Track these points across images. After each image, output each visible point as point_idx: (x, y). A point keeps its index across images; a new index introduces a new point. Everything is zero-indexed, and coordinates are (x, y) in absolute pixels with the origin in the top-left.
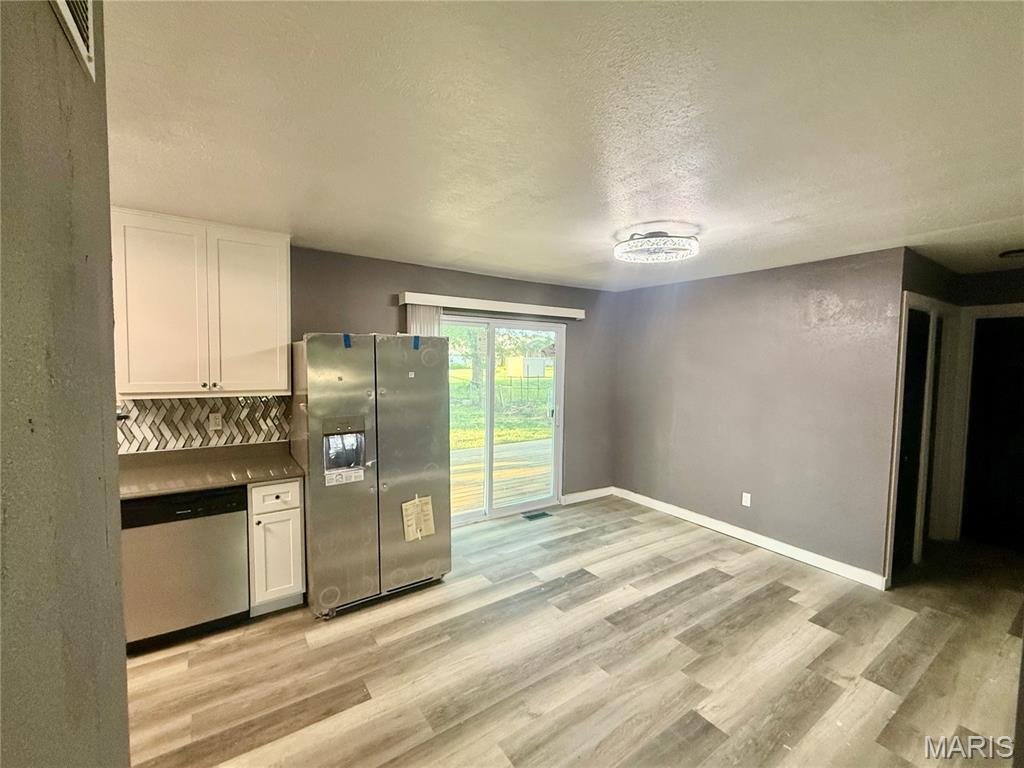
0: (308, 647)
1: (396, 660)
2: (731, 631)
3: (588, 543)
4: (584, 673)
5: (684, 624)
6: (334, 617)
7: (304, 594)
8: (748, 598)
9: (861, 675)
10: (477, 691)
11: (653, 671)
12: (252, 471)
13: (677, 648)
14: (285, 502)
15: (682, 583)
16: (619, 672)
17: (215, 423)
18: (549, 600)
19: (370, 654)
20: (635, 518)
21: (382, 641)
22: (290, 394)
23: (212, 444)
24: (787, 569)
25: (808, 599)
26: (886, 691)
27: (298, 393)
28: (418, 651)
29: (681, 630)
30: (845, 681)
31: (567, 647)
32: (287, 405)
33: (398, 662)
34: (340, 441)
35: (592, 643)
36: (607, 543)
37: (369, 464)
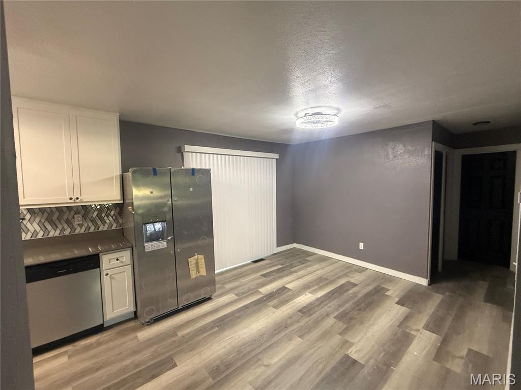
0: (139, 341)
1: (190, 343)
2: (360, 312)
3: (285, 273)
4: (290, 340)
5: (337, 310)
6: (152, 323)
7: (135, 312)
8: (366, 294)
9: (423, 328)
10: (235, 356)
11: (324, 336)
12: (101, 246)
13: (335, 323)
14: (122, 262)
15: (334, 289)
16: (308, 338)
17: (78, 219)
18: (268, 304)
19: (174, 341)
20: (307, 259)
21: (181, 334)
22: (122, 202)
23: (77, 232)
24: (382, 279)
25: (394, 292)
26: (434, 335)
27: (127, 201)
28: (201, 337)
29: (336, 314)
30: (416, 332)
31: (280, 328)
32: (120, 208)
33: (191, 344)
34: (153, 227)
35: (292, 324)
36: (295, 272)
37: (169, 238)
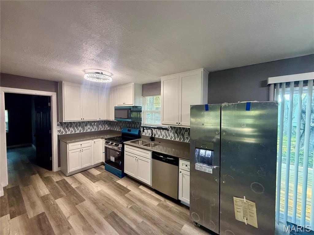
17: (186, 135)
23: (185, 141)
37: (215, 167)
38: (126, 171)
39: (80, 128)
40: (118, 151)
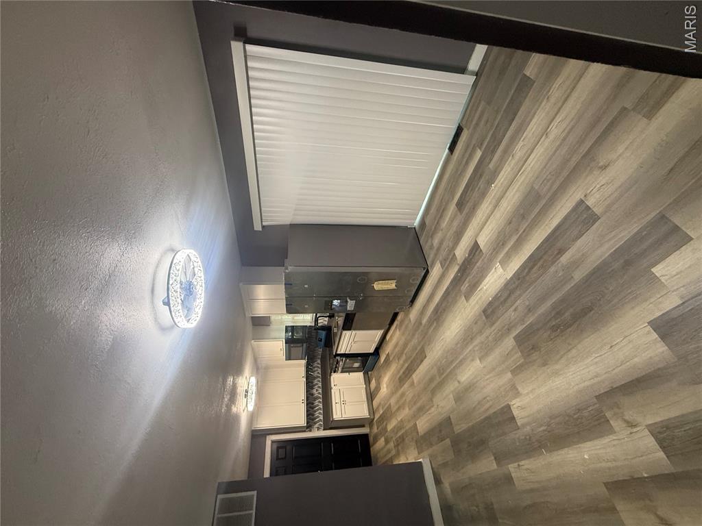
5: (523, 321)
9: (648, 426)
13: (513, 349)
29: (519, 329)
38: (372, 351)
39: (316, 403)
40: (346, 360)
